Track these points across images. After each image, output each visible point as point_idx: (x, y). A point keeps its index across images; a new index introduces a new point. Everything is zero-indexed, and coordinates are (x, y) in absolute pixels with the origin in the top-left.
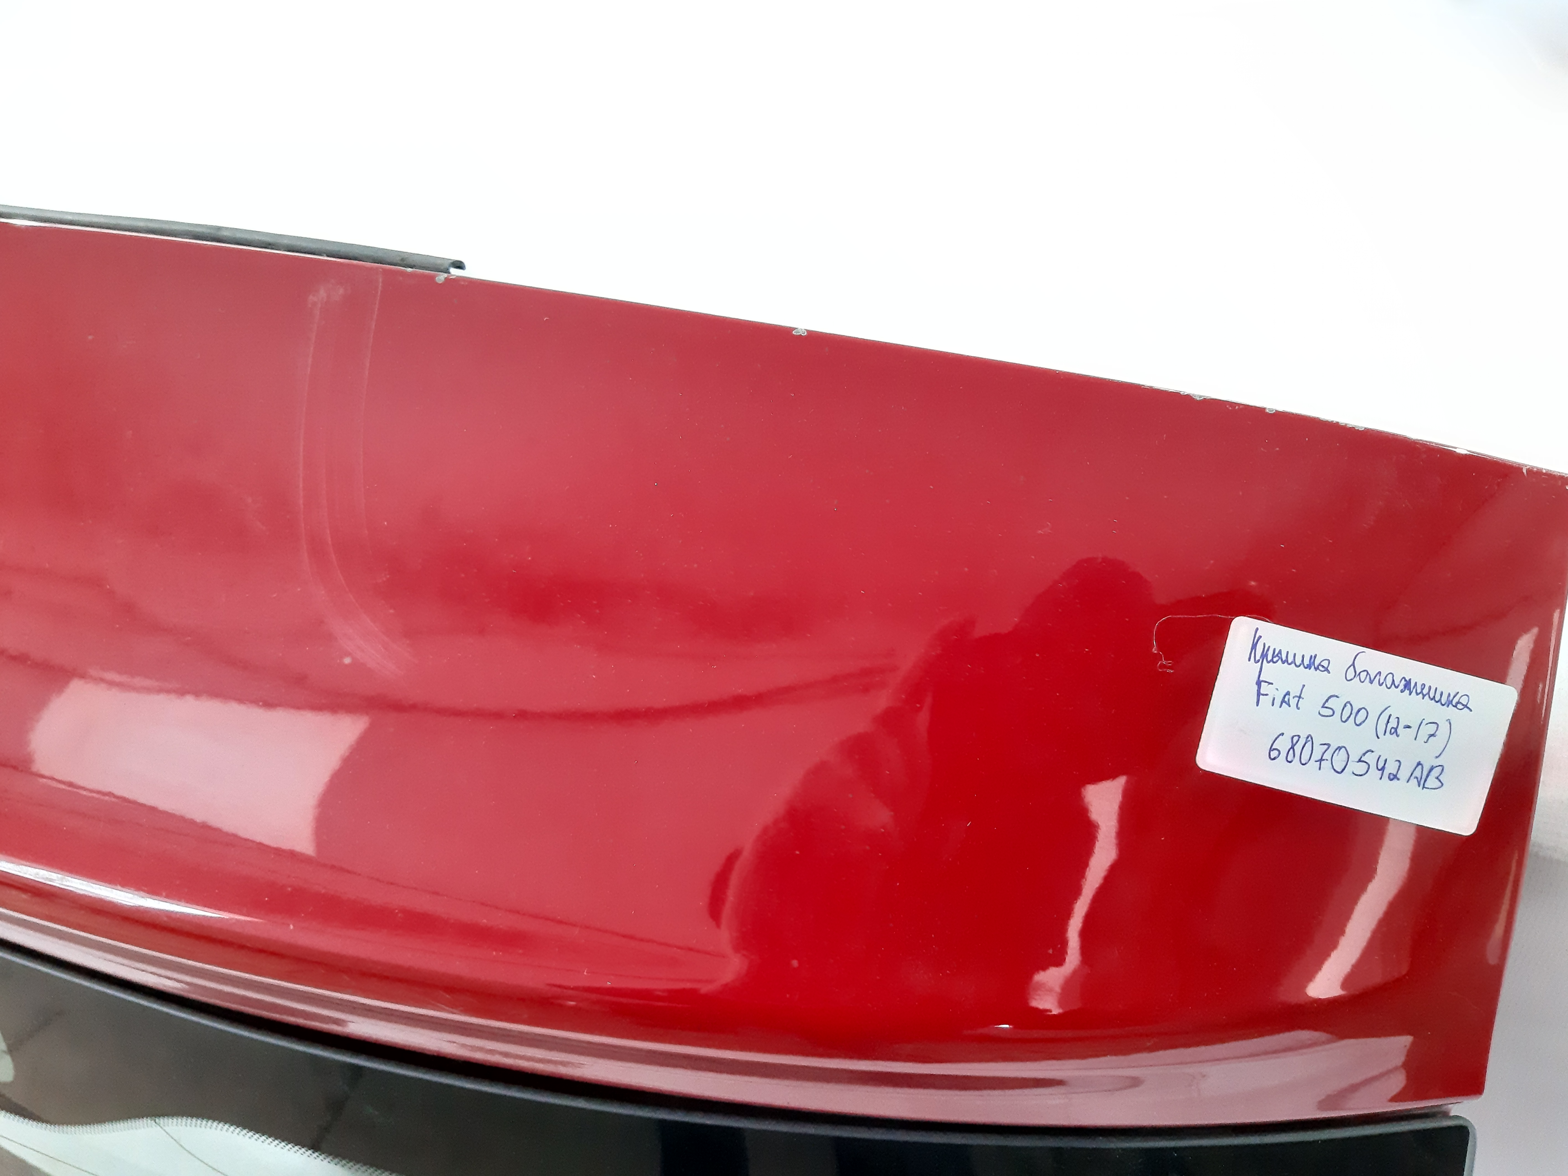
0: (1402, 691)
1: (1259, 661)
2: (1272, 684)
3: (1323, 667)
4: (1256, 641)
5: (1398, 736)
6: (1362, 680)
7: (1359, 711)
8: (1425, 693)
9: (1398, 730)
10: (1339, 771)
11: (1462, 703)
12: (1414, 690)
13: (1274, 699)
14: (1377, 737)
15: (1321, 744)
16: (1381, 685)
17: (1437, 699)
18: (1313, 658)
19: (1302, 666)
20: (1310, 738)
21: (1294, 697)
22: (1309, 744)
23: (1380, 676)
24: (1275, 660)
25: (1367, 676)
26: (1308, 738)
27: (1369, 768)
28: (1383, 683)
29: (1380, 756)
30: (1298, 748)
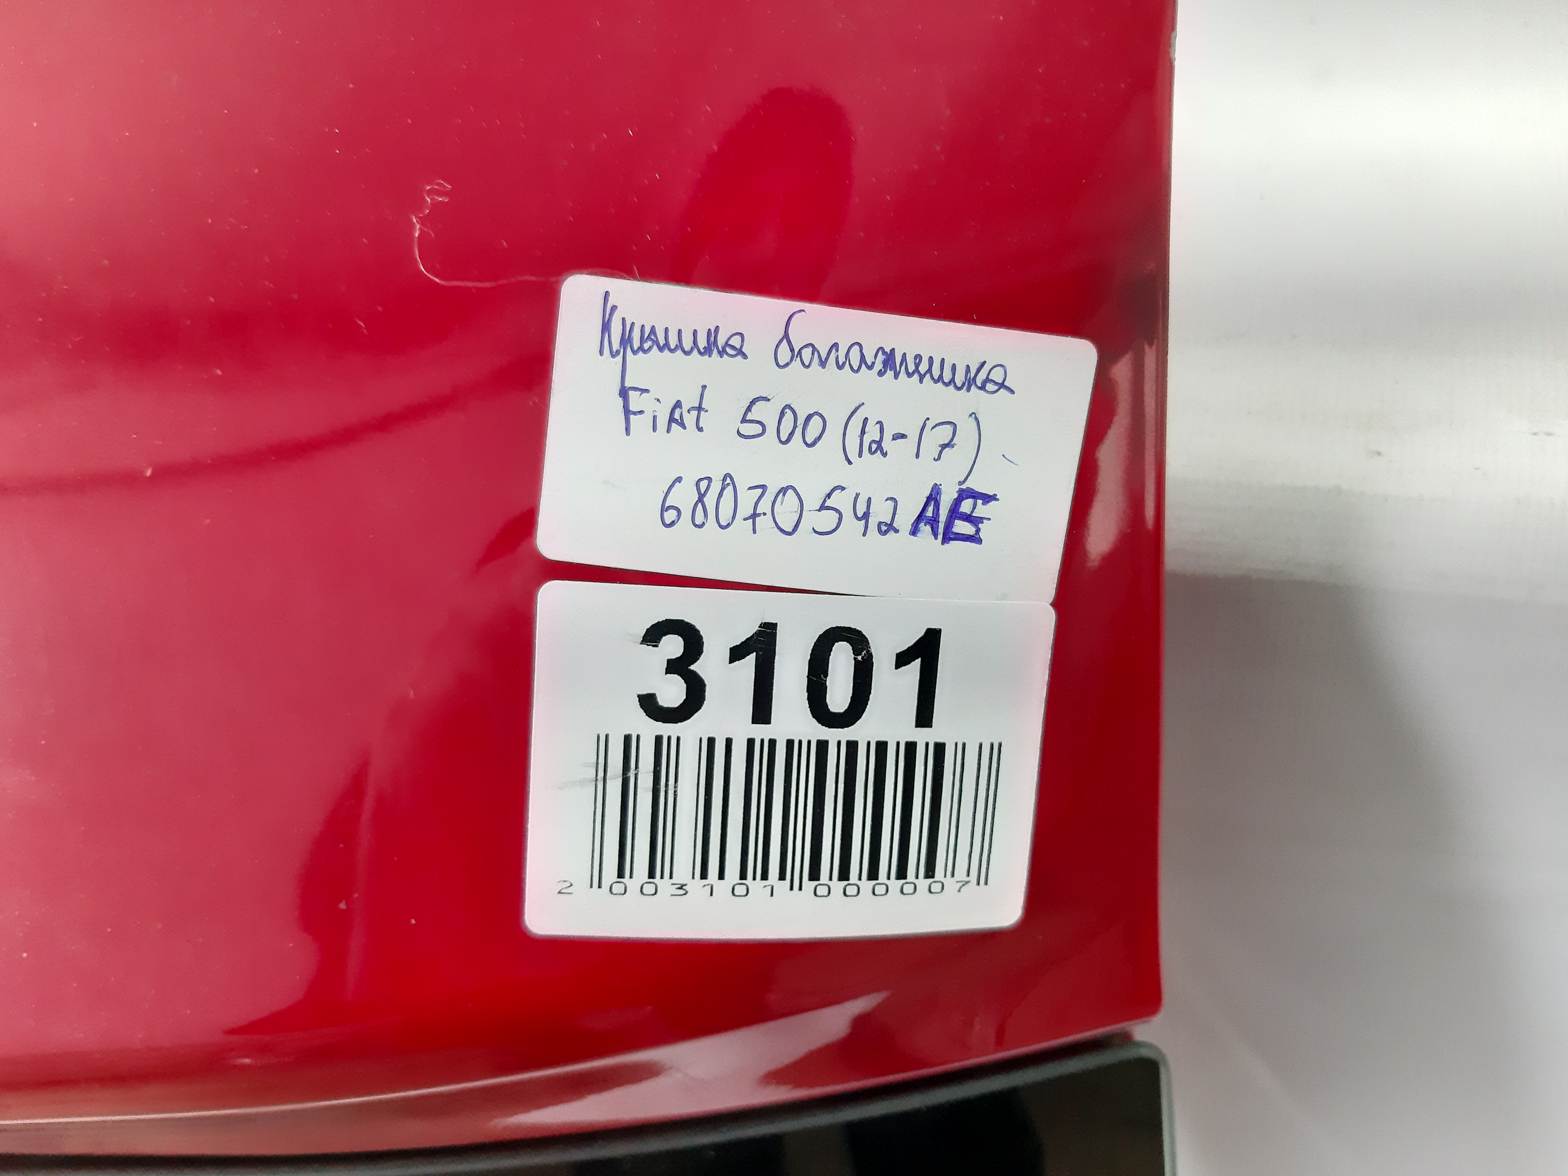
0: (881, 374)
1: (618, 352)
2: (647, 391)
3: (733, 347)
4: (607, 316)
5: (885, 455)
6: (807, 363)
7: (809, 418)
8: (923, 372)
9: (883, 445)
10: (790, 530)
11: (994, 381)
12: (903, 367)
13: (655, 417)
14: (846, 462)
15: (750, 488)
16: (840, 367)
17: (946, 380)
18: (712, 334)
19: (695, 351)
20: (728, 481)
21: (689, 411)
22: (729, 490)
23: (837, 350)
24: (646, 346)
25: (813, 354)
26: (724, 480)
27: (840, 519)
28: (844, 363)
29: (857, 495)
30: (710, 500)
